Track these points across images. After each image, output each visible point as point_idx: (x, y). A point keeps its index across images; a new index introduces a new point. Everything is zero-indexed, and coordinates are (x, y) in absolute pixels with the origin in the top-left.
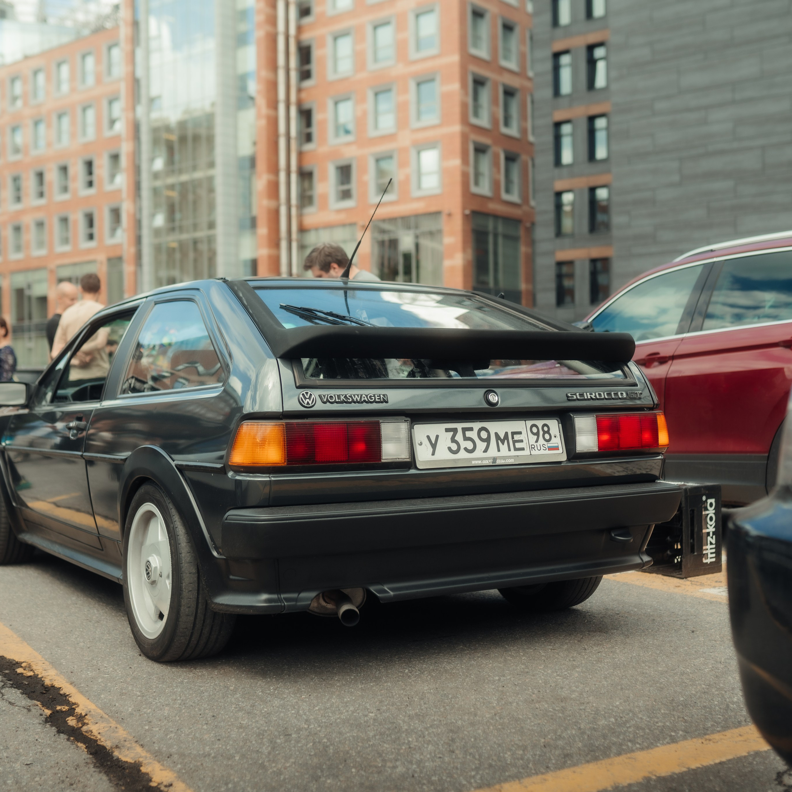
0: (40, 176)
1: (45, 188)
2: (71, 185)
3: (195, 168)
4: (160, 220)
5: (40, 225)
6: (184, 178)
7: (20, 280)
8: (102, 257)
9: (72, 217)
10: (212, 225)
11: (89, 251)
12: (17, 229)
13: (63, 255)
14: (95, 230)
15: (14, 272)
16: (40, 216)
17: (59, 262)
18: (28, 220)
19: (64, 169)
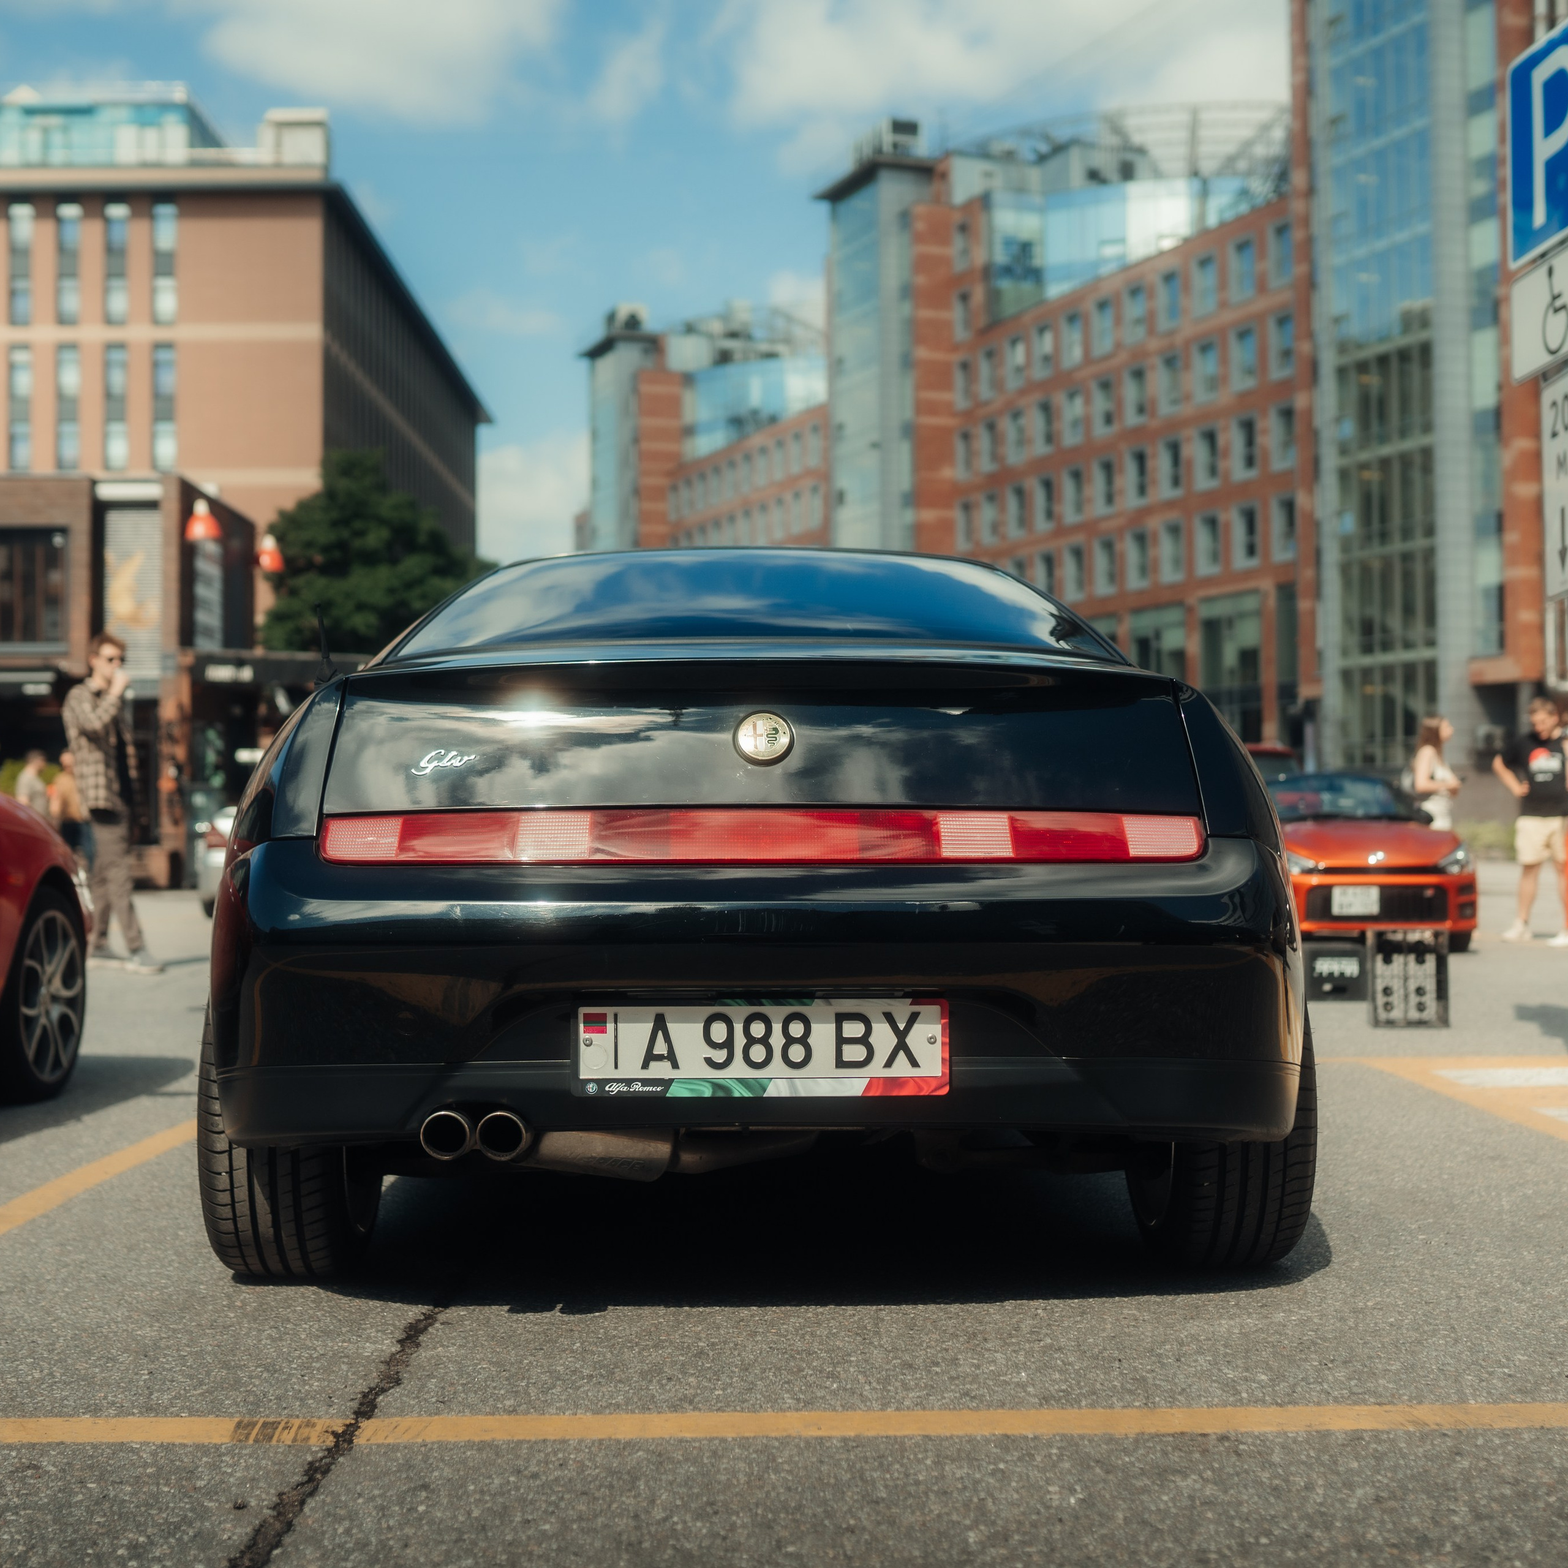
0: (1175, 449)
1: (1182, 471)
2: (1222, 465)
3: (1404, 433)
4: (1350, 523)
5: (1174, 530)
6: (1386, 450)
7: (1145, 623)
8: (1267, 585)
9: (1222, 517)
10: (1430, 531)
11: (1248, 574)
12: (1141, 539)
13: (1208, 581)
14: (1258, 539)
15: (1138, 610)
16: (1173, 516)
17: (1203, 593)
18: (1155, 524)
19: (1210, 437)
